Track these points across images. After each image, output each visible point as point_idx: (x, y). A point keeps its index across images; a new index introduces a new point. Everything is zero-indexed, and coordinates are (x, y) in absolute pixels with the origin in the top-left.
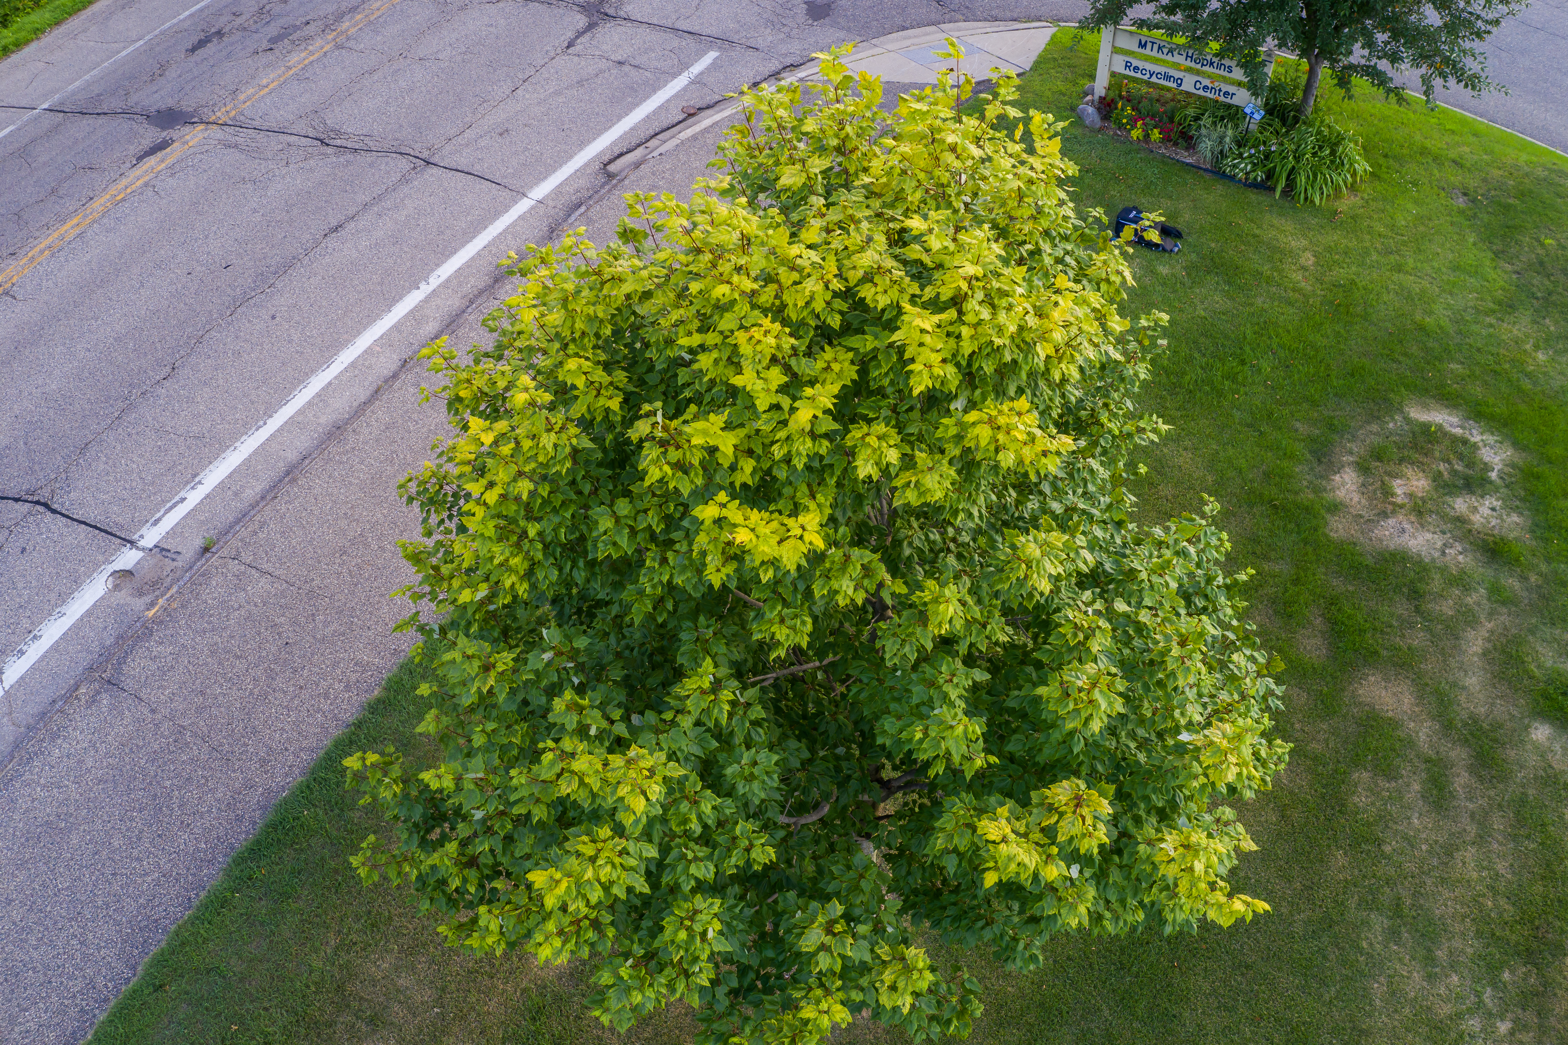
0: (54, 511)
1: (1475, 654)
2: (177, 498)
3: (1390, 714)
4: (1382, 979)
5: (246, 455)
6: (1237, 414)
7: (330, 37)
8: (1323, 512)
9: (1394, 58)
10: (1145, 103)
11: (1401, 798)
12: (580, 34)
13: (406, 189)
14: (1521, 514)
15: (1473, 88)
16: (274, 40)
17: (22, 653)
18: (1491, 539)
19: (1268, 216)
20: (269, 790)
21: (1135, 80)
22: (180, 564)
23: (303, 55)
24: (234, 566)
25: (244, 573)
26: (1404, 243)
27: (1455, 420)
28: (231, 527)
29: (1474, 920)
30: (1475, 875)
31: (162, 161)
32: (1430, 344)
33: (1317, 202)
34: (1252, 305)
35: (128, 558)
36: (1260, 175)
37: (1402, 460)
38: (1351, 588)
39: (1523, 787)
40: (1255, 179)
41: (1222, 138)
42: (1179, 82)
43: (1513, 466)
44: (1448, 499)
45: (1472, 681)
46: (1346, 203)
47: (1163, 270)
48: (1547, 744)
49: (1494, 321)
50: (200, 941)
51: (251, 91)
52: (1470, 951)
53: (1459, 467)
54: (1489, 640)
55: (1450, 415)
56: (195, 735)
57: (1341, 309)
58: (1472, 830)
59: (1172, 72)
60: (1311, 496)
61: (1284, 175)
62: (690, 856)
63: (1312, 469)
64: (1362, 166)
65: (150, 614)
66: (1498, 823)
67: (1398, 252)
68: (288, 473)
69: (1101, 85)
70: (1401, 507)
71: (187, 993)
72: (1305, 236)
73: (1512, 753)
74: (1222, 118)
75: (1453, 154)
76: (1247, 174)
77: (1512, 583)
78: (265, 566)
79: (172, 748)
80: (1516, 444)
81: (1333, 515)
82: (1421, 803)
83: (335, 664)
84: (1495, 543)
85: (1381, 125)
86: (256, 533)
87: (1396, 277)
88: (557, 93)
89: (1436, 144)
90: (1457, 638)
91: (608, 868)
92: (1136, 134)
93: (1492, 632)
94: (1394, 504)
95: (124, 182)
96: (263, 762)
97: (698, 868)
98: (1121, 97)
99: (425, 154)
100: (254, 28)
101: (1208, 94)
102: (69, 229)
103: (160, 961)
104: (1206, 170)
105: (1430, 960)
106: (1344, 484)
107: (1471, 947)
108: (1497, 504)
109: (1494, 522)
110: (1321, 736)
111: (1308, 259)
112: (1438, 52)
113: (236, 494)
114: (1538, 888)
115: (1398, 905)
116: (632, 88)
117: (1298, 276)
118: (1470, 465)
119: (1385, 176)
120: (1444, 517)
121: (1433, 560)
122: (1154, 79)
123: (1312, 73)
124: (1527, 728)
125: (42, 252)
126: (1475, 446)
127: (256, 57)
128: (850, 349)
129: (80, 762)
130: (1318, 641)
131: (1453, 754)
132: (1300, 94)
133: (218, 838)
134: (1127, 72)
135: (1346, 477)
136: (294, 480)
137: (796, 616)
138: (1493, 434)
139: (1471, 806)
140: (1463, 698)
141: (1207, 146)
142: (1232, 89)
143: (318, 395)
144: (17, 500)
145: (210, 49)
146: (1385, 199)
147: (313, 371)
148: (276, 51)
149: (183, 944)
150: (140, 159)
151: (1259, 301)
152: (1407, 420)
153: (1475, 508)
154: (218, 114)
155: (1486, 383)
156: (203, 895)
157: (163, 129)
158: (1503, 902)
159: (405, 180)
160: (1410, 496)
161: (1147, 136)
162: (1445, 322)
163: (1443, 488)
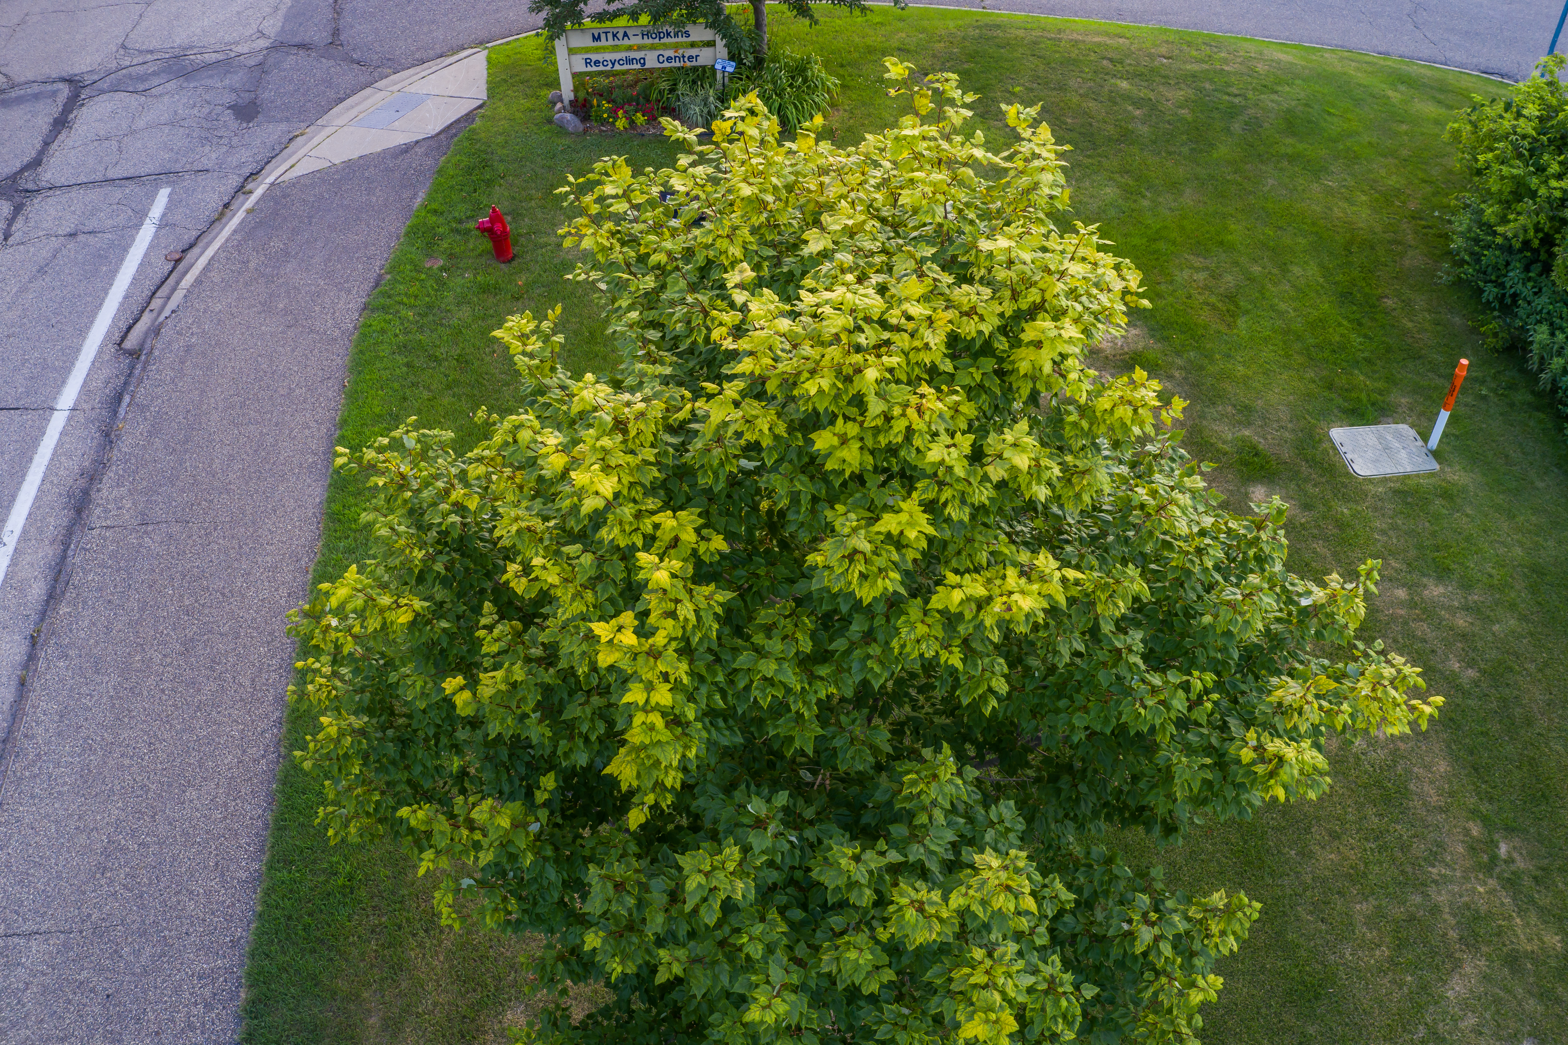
10: (615, 92)
12: (11, 221)
41: (705, 99)
42: (642, 61)
59: (633, 55)
64: (832, 81)
69: (567, 89)
74: (696, 82)
88: (23, 290)
92: (621, 123)
98: (590, 94)
101: (673, 64)
116: (100, 256)
119: (854, 83)
122: (617, 67)
123: (757, 12)
134: (589, 69)
141: (694, 112)
142: (693, 52)
161: (632, 123)
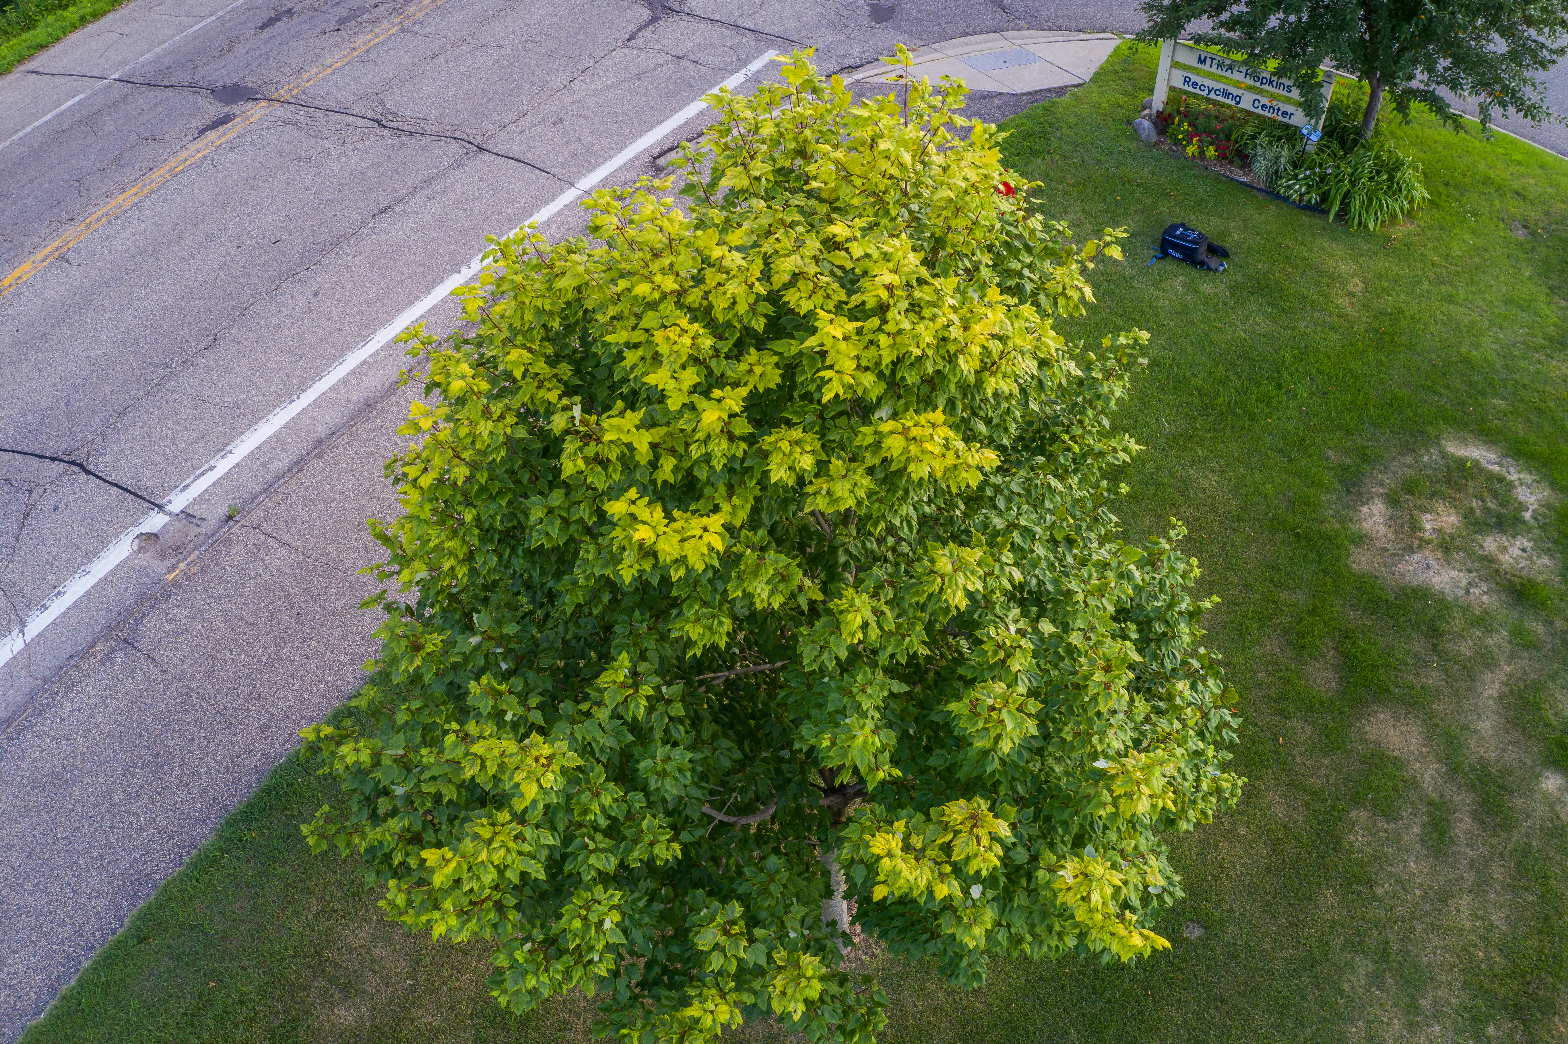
0: (88, 472)
1: (1490, 697)
2: (207, 466)
3: (1396, 753)
4: (1361, 1024)
5: (277, 428)
6: (1268, 439)
7: (397, 20)
8: (1346, 543)
9: (1454, 85)
10: (1202, 120)
11: (1399, 840)
12: (642, 28)
13: (456, 174)
14: (1552, 557)
15: (1533, 118)
16: (342, 21)
17: (45, 607)
18: (1518, 580)
19: (1319, 240)
20: (267, 756)
21: (1195, 96)
22: (203, 530)
23: (369, 37)
24: (254, 535)
25: (263, 543)
26: (1457, 274)
27: (1492, 456)
28: (256, 497)
29: (1462, 970)
30: (1468, 924)
31: (223, 135)
32: (1475, 378)
33: (1371, 227)
34: (1294, 328)
35: (155, 522)
36: (1314, 198)
37: (1433, 495)
38: (1369, 623)
39: (1528, 837)
40: (1309, 201)
41: (1277, 158)
42: (1238, 99)
43: (1548, 506)
44: (1478, 537)
45: (1485, 725)
46: (1402, 230)
47: (1206, 289)
48: (1557, 794)
49: (1543, 358)
50: (186, 897)
51: (314, 70)
52: (1455, 1001)
53: (1492, 505)
54: (1506, 684)
55: (1488, 451)
56: (201, 697)
57: (1387, 338)
58: (1470, 877)
59: (1231, 90)
60: (1336, 526)
61: (1339, 199)
62: (592, 846)
63: (1339, 499)
64: (1420, 192)
65: (170, 577)
66: (1497, 872)
67: (1450, 282)
68: (316, 447)
69: (1159, 99)
70: (1428, 542)
71: (169, 947)
72: (1355, 261)
73: (1519, 802)
74: (1280, 138)
75: (1516, 186)
76: (1301, 195)
77: (1536, 627)
78: (285, 537)
79: (178, 709)
80: (1554, 485)
81: (1357, 547)
82: (1419, 846)
83: (342, 637)
84: (1522, 585)
85: (1445, 152)
86: (278, 504)
87: (1445, 307)
88: (615, 85)
89: (1499, 174)
90: (1473, 680)
91: (502, 852)
92: (1191, 150)
93: (1510, 676)
94: (1421, 539)
95: (185, 154)
96: (264, 728)
97: (598, 858)
98: (1179, 113)
99: (479, 140)
100: (323, 8)
101: (1266, 113)
102: (126, 198)
103: (146, 915)
104: (1260, 190)
105: (1412, 1007)
106: (1371, 516)
107: (1456, 997)
108: (1529, 545)
109: (1523, 563)
110: (1323, 771)
111: (1356, 285)
112: (1498, 80)
113: (264, 465)
114: (1534, 942)
115: (1384, 949)
116: (688, 83)
117: (1344, 302)
118: (1504, 503)
119: (1444, 204)
120: (1471, 555)
121: (1456, 599)
122: (1212, 96)
123: (1374, 96)
124: (1537, 776)
125: (99, 219)
126: (1511, 485)
127: (323, 37)
128: (776, 353)
129: (90, 716)
130: (1329, 675)
131: (1457, 799)
132: (1361, 116)
133: (214, 799)
134: (1186, 87)
135: (1374, 509)
136: (321, 455)
137: (713, 616)
138: (1531, 473)
139: (1471, 853)
140: (1473, 742)
141: (1261, 165)
142: (1290, 109)
143: (352, 372)
144: (53, 459)
145: (280, 26)
146: (1441, 228)
147: (350, 349)
148: (343, 32)
149: (170, 900)
150: (201, 132)
151: (1302, 326)
152: (1443, 454)
153: (1505, 548)
154: (281, 92)
155: (1529, 420)
156: (194, 853)
157: (227, 103)
158: (1494, 954)
159: (456, 164)
160: (1439, 531)
161: (1202, 153)
162: (1492, 356)
163: (1474, 525)
